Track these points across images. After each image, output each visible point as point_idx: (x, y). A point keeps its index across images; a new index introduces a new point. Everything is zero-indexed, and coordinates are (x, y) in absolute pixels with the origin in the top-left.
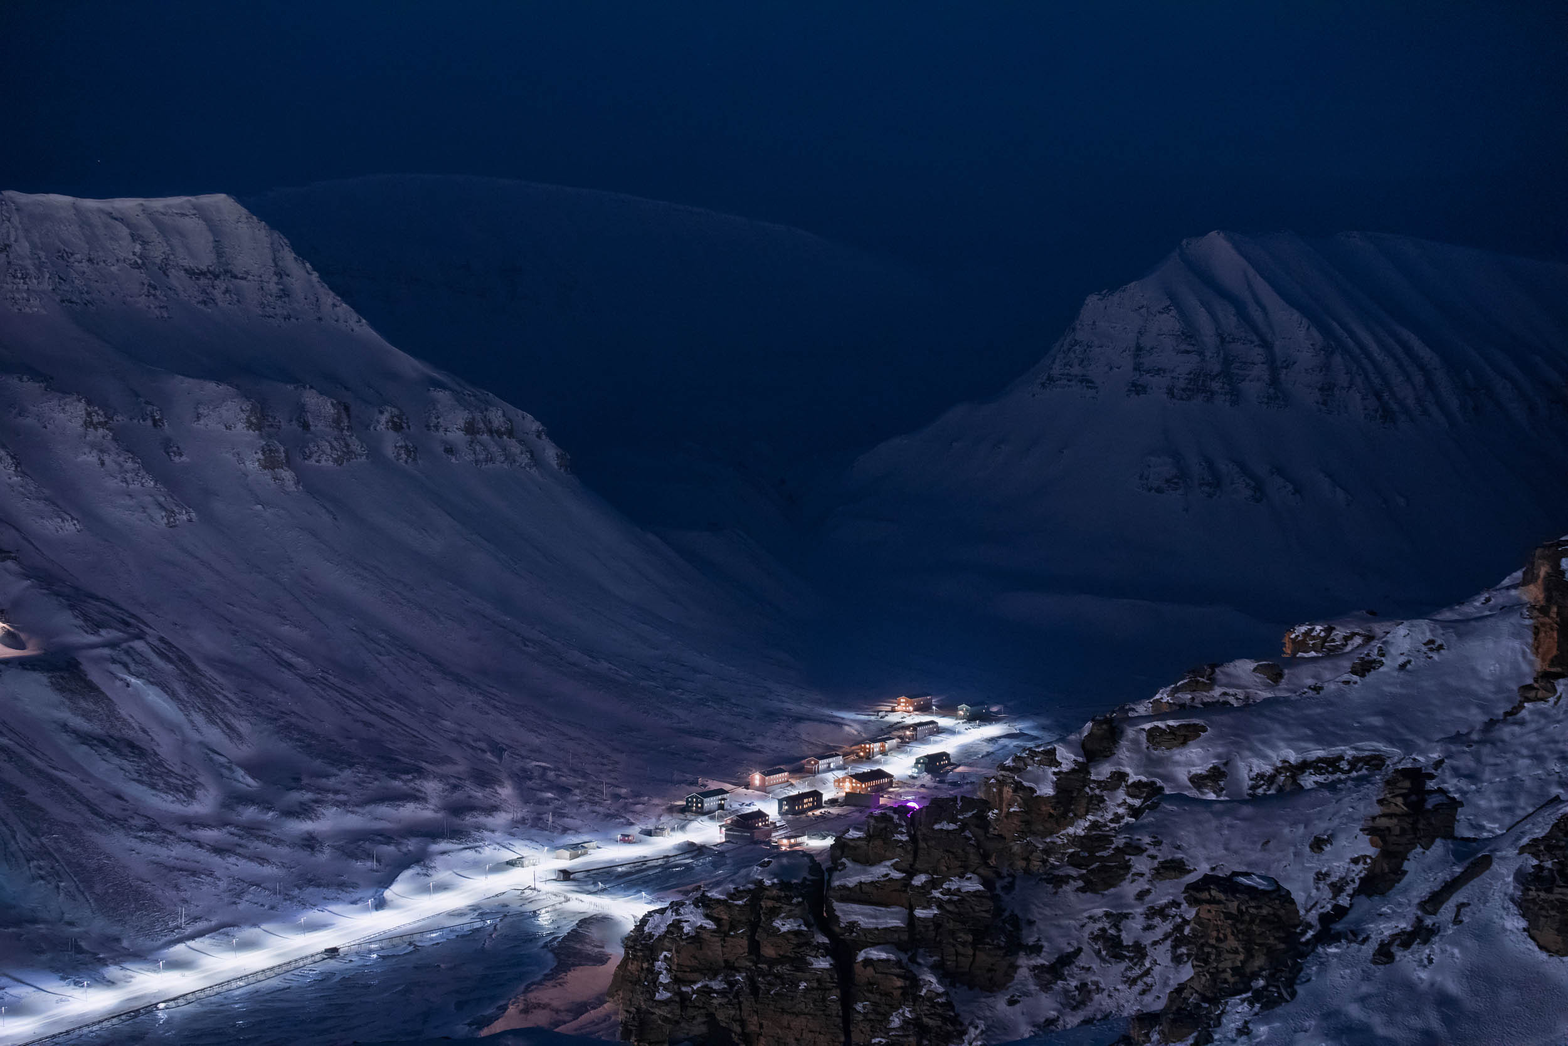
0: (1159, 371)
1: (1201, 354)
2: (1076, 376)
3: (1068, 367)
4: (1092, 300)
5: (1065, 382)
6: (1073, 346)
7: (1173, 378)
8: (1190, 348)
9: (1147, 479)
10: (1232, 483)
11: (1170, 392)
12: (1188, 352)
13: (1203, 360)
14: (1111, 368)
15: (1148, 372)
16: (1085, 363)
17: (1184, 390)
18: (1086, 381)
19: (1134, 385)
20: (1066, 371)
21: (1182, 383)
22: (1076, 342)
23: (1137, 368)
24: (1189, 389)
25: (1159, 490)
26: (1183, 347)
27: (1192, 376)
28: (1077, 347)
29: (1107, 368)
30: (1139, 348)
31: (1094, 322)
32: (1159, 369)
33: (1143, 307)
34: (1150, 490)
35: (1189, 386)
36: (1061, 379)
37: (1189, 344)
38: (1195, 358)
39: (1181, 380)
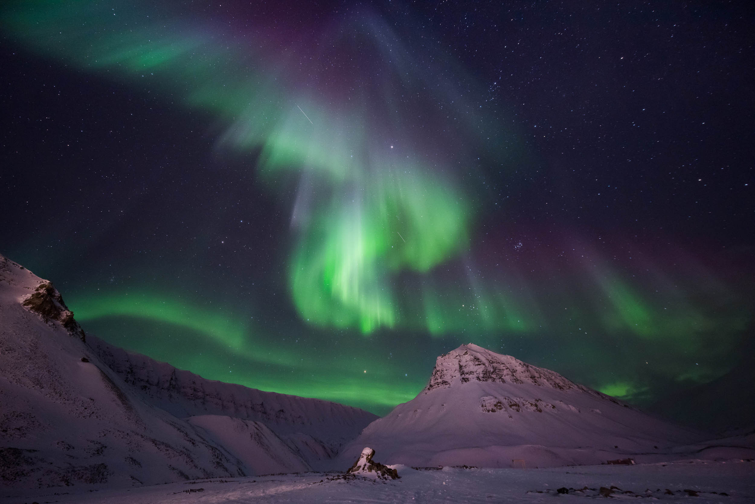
0: (471, 373)
1: (484, 364)
2: (440, 382)
3: (436, 380)
4: (439, 358)
5: (437, 386)
6: (436, 372)
7: (477, 374)
8: (480, 363)
9: (486, 406)
10: (524, 405)
11: (478, 378)
12: (479, 365)
13: (486, 366)
14: (452, 377)
15: (467, 374)
16: (442, 376)
17: (483, 377)
18: (444, 382)
19: (463, 379)
20: (436, 382)
21: (481, 375)
22: (438, 371)
23: (462, 373)
24: (485, 377)
25: (493, 411)
26: (477, 363)
27: (484, 372)
28: (438, 372)
29: (451, 377)
30: (461, 367)
31: (442, 363)
32: (471, 372)
33: (457, 356)
34: (489, 411)
35: (485, 376)
36: (435, 385)
37: (478, 362)
38: (483, 366)
39: (481, 374)
